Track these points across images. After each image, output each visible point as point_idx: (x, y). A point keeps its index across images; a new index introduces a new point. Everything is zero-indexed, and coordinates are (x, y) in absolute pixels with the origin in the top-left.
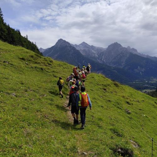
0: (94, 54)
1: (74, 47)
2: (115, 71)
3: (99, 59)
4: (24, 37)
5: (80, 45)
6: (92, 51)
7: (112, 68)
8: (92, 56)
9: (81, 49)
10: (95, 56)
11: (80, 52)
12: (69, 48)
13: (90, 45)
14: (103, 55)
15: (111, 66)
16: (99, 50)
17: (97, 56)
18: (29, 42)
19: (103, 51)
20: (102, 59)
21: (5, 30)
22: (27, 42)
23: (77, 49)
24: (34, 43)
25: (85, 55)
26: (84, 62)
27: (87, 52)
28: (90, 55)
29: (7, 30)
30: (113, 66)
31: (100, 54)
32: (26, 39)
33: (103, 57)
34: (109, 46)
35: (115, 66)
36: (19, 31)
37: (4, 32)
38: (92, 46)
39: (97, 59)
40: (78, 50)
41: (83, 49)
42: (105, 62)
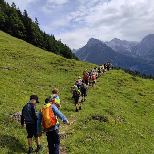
0: (127, 49)
1: (105, 45)
2: (152, 65)
4: (58, 41)
5: (111, 41)
6: (125, 46)
7: (149, 62)
8: (125, 51)
9: (112, 46)
10: (128, 51)
11: (112, 48)
12: (100, 45)
13: (121, 40)
14: (136, 49)
15: (147, 59)
16: (132, 44)
17: (131, 50)
18: (63, 45)
19: (137, 45)
20: (137, 54)
21: (42, 37)
22: (60, 45)
23: (109, 45)
24: (67, 45)
25: (117, 51)
26: (117, 58)
27: (119, 48)
28: (122, 50)
29: (43, 36)
30: (150, 60)
31: (134, 48)
32: (60, 42)
33: (137, 51)
34: (143, 39)
35: (152, 59)
36: (53, 36)
37: (41, 38)
38: (125, 41)
39: (131, 54)
40: (109, 47)
41: (115, 45)
42: (140, 56)
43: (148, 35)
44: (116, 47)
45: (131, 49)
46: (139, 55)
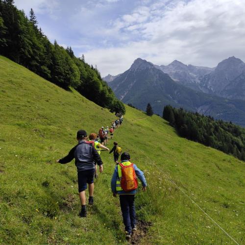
0: (194, 78)
1: (159, 70)
2: (231, 105)
3: (202, 87)
4: (79, 59)
5: (169, 65)
6: (190, 74)
7: (226, 100)
8: (191, 82)
9: (171, 72)
10: (195, 81)
11: (170, 76)
12: (151, 71)
13: (185, 64)
14: (208, 80)
15: (224, 96)
16: (201, 71)
17: (199, 82)
18: (86, 66)
19: (209, 73)
20: (208, 87)
22: (82, 64)
23: (165, 72)
24: (94, 67)
25: (178, 81)
26: (177, 93)
27: (181, 76)
28: (186, 81)
30: (228, 97)
31: (205, 78)
32: (83, 61)
33: (209, 83)
34: (220, 64)
35: (231, 96)
36: (71, 50)
38: (190, 66)
39: (199, 87)
40: (166, 74)
41: (174, 72)
42: (213, 91)
43: (227, 58)
44: (176, 74)
45: (200, 79)
46: (212, 89)
